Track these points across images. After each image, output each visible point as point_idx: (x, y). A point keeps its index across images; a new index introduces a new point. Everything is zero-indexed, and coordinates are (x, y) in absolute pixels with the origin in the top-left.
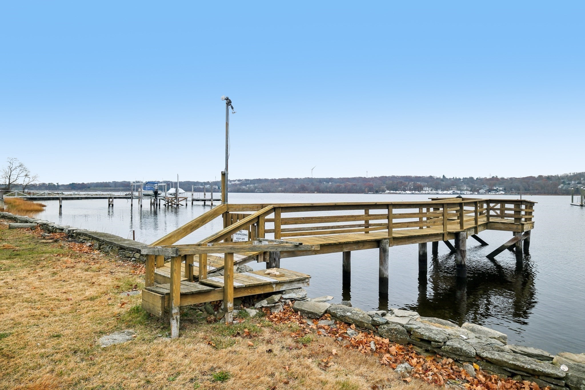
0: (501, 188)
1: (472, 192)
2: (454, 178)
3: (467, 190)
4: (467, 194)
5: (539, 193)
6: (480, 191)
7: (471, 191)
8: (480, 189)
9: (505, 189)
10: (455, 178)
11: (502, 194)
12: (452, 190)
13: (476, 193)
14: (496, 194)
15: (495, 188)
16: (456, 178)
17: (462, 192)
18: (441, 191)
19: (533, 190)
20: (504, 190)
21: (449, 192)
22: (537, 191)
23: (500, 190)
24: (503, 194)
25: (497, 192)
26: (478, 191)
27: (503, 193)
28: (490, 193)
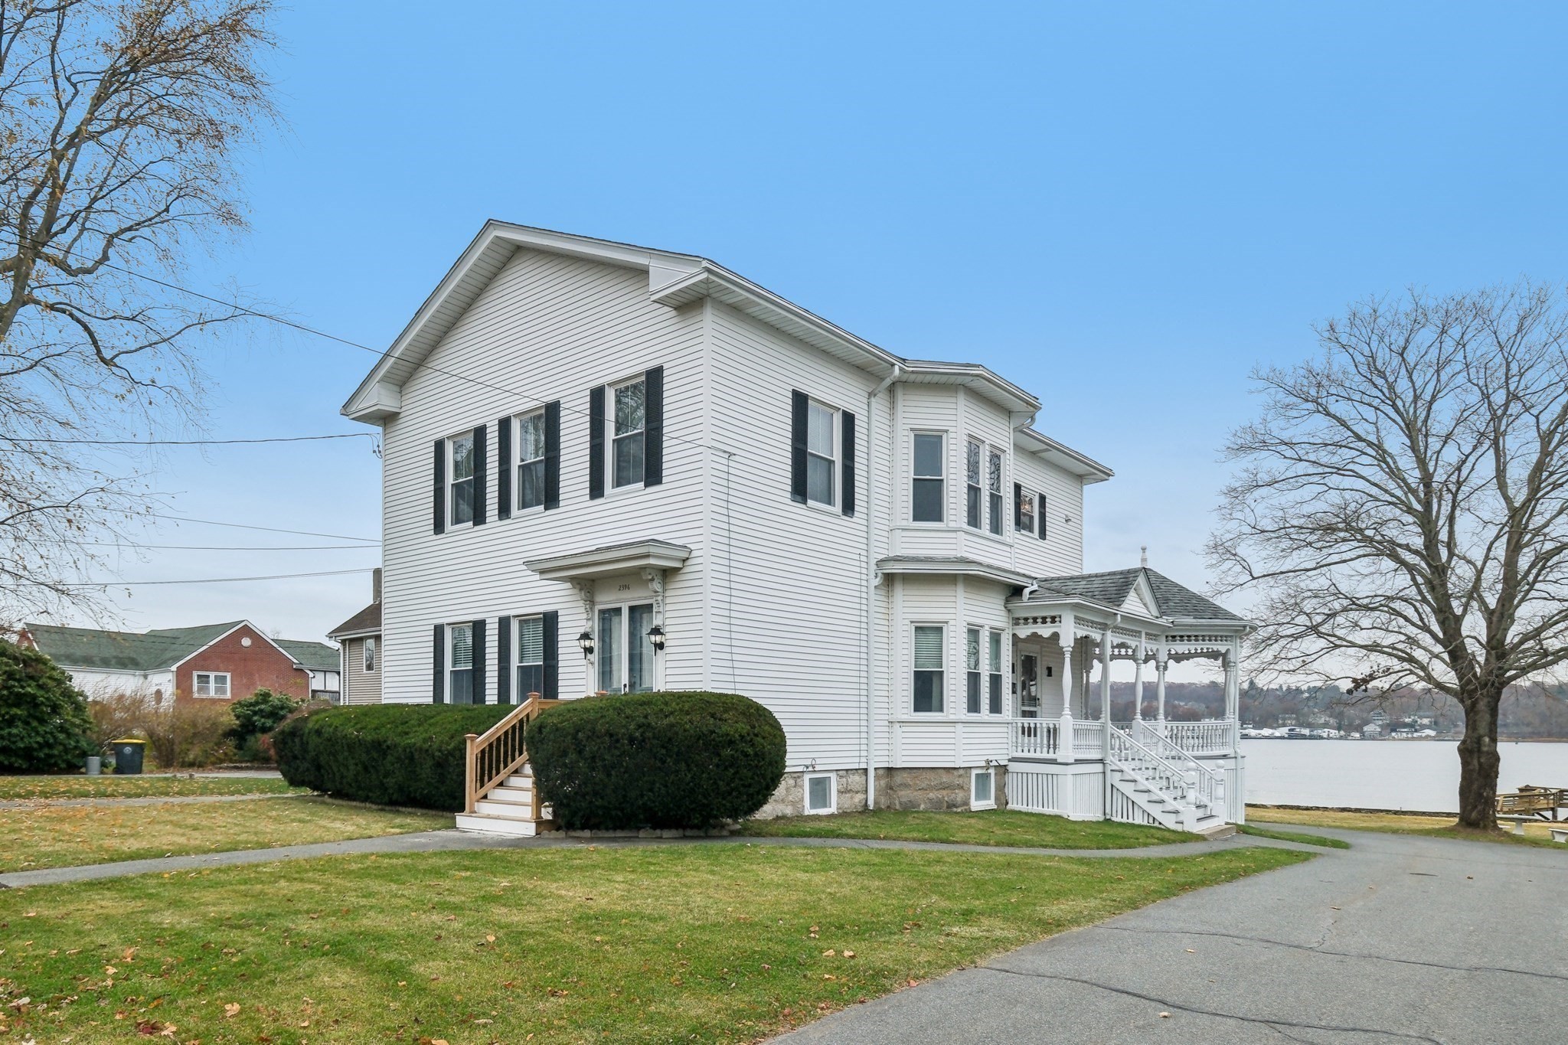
0: (1426, 721)
1: (1342, 733)
2: (1281, 687)
3: (1326, 725)
4: (1332, 738)
5: (1533, 733)
6: (1365, 729)
7: (1339, 729)
8: (1367, 723)
9: (1436, 723)
10: (1284, 689)
11: (1427, 738)
12: (1284, 725)
13: (1357, 735)
14: (1413, 739)
15: (1407, 720)
16: (1289, 689)
17: (1315, 733)
18: (1254, 728)
19: (1517, 725)
20: (1435, 725)
21: (1277, 733)
22: (1530, 729)
23: (1423, 727)
24: (1434, 739)
25: (1416, 731)
26: (1359, 728)
27: (1432, 733)
28: (1393, 734)
